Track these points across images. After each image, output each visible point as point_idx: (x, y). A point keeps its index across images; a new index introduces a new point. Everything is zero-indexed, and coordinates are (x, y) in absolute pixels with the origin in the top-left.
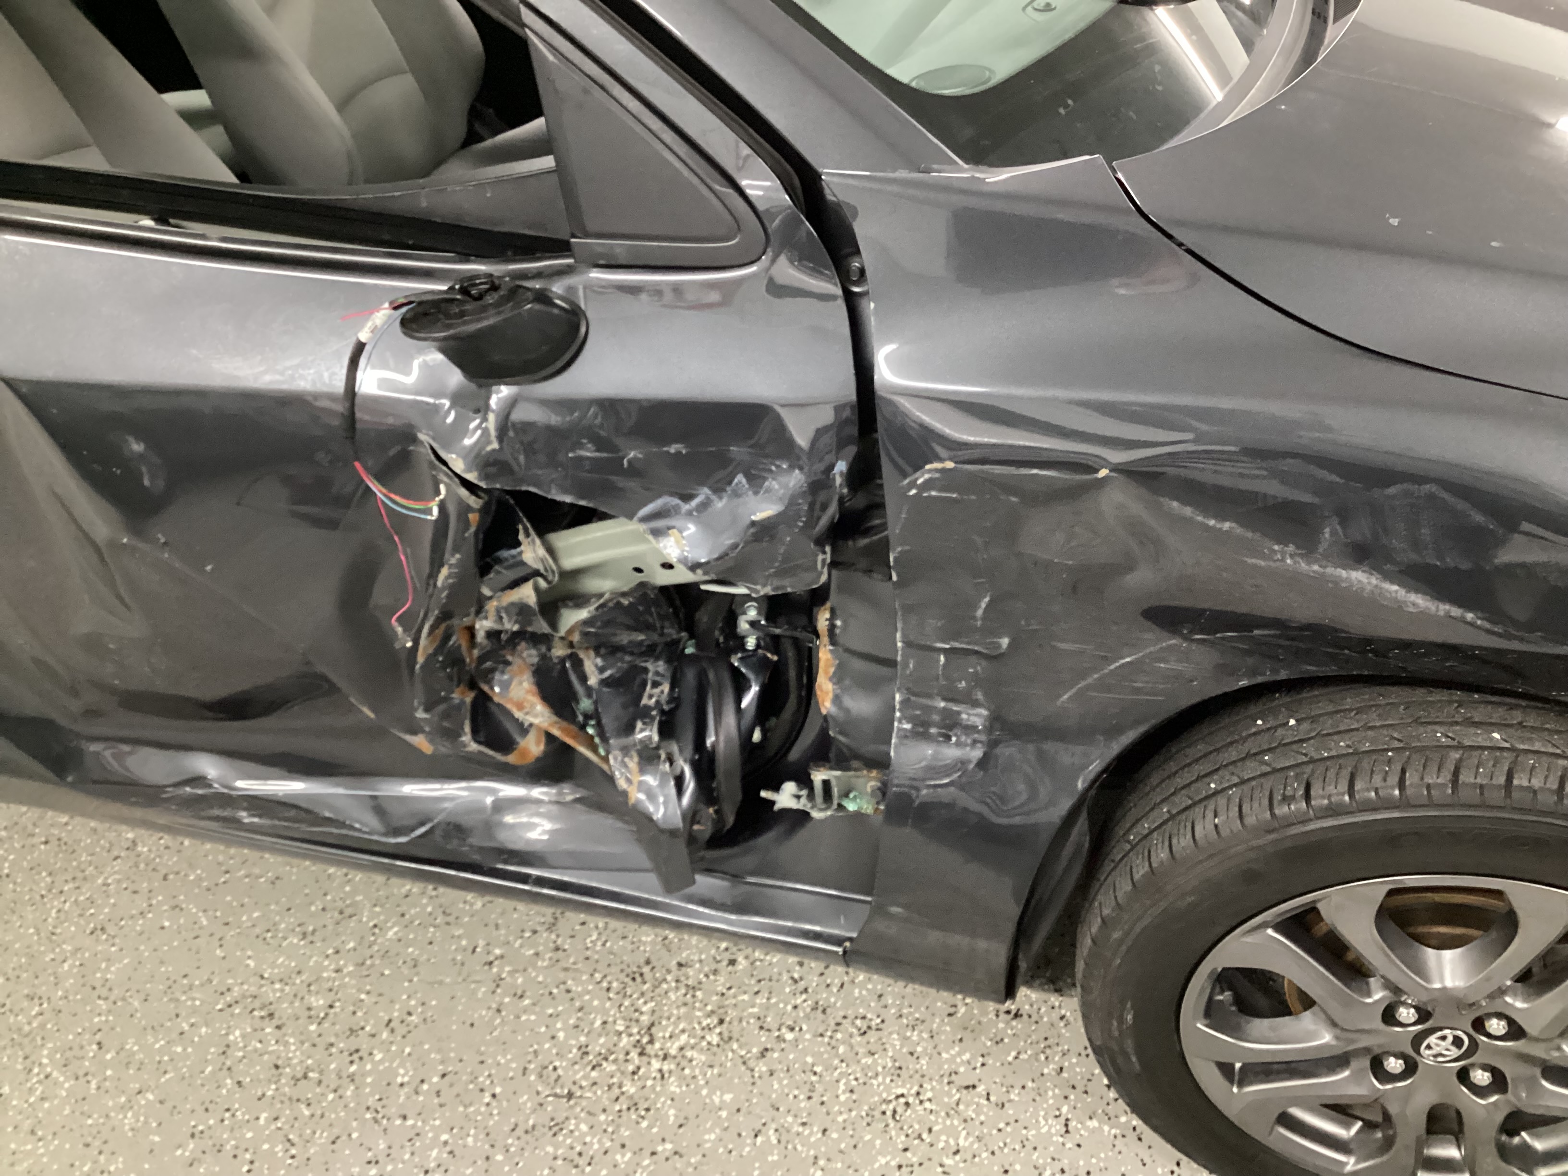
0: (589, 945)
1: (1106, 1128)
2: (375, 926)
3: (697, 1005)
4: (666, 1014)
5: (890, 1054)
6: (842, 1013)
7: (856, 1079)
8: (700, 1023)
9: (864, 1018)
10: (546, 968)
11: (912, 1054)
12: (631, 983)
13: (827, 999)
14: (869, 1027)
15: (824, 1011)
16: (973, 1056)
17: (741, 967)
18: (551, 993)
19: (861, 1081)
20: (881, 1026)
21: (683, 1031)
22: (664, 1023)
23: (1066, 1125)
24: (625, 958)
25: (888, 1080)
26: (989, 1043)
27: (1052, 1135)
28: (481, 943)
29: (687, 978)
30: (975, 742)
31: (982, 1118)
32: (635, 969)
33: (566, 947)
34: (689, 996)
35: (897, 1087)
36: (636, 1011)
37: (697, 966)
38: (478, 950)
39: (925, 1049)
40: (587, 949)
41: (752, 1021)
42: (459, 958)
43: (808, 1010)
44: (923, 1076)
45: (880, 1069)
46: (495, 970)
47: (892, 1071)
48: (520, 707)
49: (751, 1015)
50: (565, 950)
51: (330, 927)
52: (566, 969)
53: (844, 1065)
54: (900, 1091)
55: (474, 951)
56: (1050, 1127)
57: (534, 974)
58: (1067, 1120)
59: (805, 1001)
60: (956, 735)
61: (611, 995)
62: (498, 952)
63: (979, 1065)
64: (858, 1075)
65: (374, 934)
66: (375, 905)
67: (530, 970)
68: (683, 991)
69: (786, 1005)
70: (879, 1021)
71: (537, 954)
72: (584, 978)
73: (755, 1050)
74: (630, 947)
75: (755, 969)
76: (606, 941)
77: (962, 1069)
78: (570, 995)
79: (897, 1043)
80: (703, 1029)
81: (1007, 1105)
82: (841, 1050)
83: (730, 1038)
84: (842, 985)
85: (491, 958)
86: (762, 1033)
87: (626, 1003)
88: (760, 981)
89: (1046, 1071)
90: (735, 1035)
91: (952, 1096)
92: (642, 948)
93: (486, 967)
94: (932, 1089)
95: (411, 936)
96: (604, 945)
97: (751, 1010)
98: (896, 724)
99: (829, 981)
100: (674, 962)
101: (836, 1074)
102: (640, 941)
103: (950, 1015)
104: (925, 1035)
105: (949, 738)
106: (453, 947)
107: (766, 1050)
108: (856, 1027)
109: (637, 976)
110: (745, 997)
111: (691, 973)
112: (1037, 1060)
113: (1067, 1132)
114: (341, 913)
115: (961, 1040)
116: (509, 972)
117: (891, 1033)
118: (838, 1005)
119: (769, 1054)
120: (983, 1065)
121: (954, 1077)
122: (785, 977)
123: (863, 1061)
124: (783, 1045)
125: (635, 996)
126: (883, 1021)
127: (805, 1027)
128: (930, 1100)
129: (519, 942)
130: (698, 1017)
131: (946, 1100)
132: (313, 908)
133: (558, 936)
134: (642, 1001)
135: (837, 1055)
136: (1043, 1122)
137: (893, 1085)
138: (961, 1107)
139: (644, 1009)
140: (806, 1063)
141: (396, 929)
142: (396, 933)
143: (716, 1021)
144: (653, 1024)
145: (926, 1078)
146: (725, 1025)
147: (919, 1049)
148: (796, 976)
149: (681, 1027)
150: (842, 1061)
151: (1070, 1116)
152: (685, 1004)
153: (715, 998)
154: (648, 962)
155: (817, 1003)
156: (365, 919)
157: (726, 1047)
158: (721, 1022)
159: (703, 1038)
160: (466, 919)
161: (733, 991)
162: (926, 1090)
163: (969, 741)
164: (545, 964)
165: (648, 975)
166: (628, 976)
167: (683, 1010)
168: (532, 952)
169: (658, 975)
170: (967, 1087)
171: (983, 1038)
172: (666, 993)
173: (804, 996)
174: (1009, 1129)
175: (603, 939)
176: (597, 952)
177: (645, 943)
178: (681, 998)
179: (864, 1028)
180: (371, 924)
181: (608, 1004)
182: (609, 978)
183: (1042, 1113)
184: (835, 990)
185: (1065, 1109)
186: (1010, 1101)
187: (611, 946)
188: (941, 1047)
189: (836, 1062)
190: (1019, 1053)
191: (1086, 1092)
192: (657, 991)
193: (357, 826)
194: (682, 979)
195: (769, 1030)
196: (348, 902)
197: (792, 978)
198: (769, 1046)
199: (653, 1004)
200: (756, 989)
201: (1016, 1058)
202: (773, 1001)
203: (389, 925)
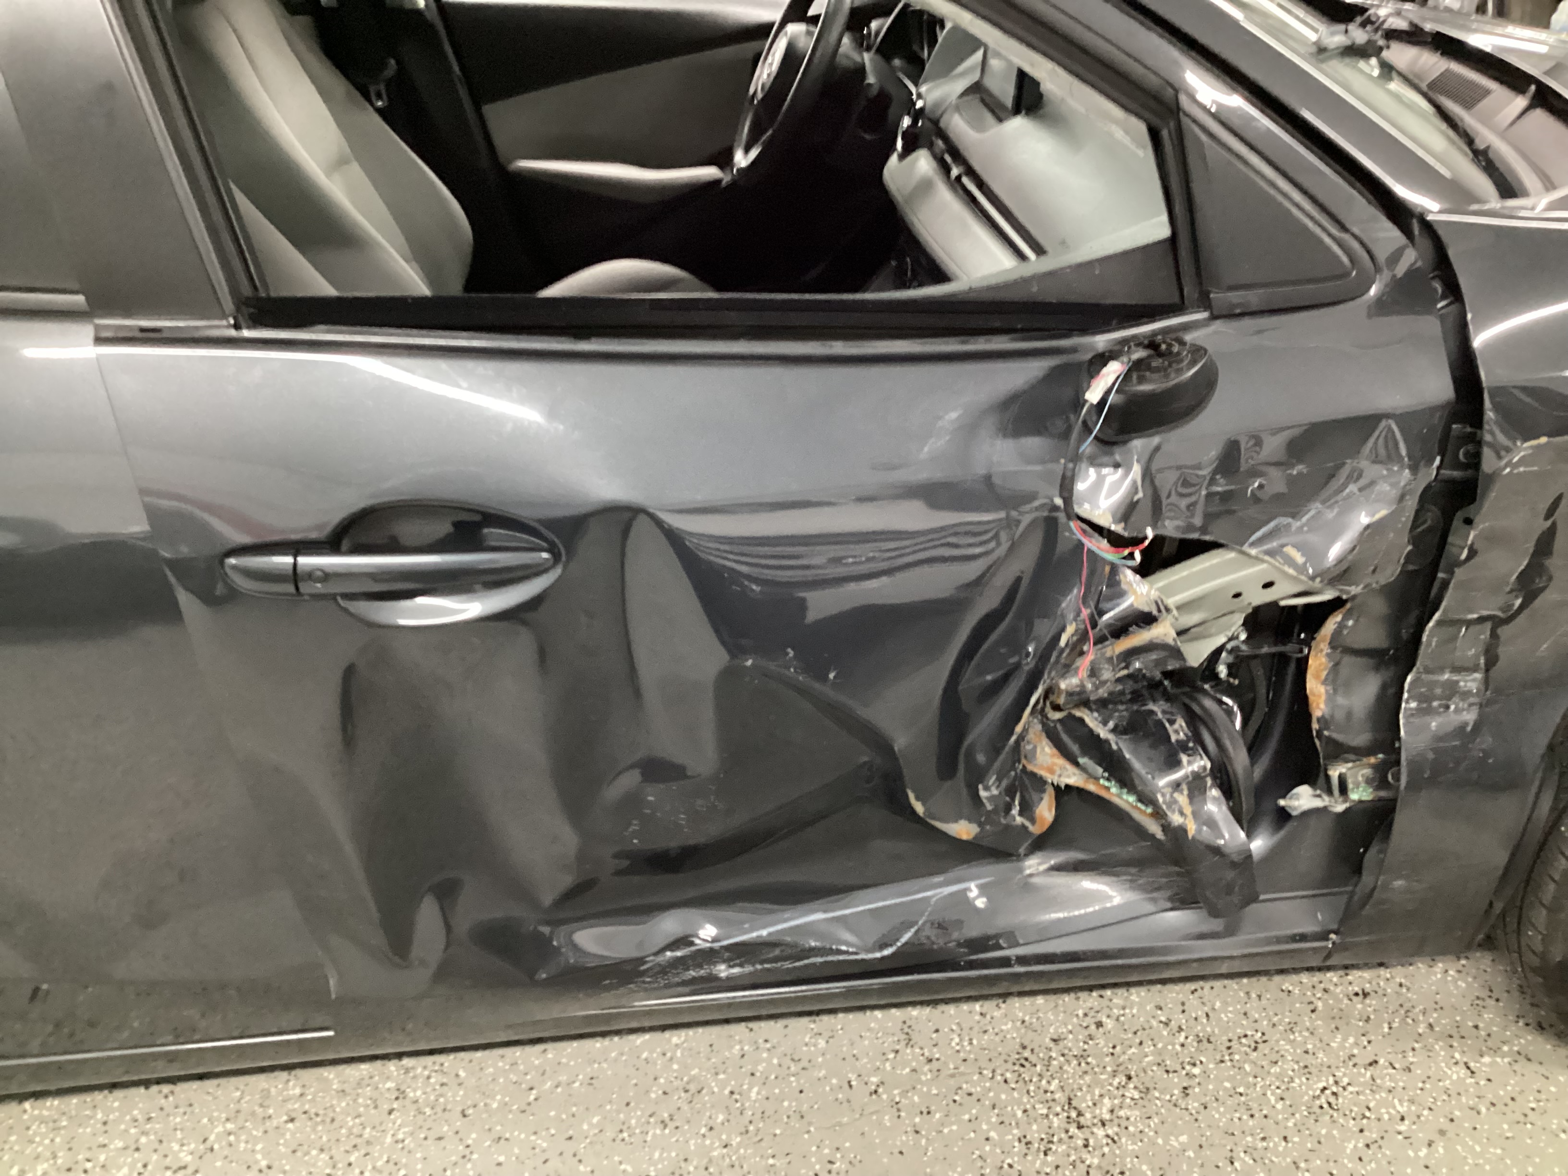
0: (958, 1048)
1: (1499, 1060)
2: (732, 1093)
3: (1096, 1069)
4: (1075, 1086)
5: (1290, 1058)
6: (1225, 1038)
7: (1278, 1088)
8: (1111, 1084)
9: (1246, 1036)
10: (933, 1080)
11: (1306, 1052)
12: (1022, 1069)
13: (1204, 1030)
14: (1256, 1042)
15: (1209, 1041)
16: (1356, 1039)
17: (1110, 1026)
18: (955, 1101)
19: (1283, 1088)
20: (1265, 1038)
21: (1101, 1096)
22: (1079, 1094)
23: (1468, 1068)
24: (1000, 1049)
25: (1304, 1079)
26: (1361, 1024)
27: (1464, 1079)
28: (852, 1077)
29: (1070, 1050)
30: (1471, 705)
31: (1401, 1084)
32: (1017, 1056)
33: (937, 1056)
34: (1083, 1064)
35: (1316, 1083)
36: (1046, 1092)
37: (1071, 1036)
38: (853, 1083)
39: (1315, 1046)
40: (958, 1051)
41: (1155, 1068)
42: (840, 1096)
43: (1195, 1044)
44: (1329, 1067)
45: (1290, 1073)
46: (885, 1097)
47: (1302, 1071)
48: (1051, 771)
49: (1150, 1064)
50: (938, 1059)
51: (685, 1107)
52: (952, 1076)
53: (1259, 1079)
54: (1321, 1085)
55: (851, 1086)
56: (1457, 1073)
57: (925, 1089)
58: (1466, 1063)
59: (1187, 1038)
60: (1455, 703)
61: (1013, 1086)
62: (874, 1079)
63: (1366, 1043)
64: (1277, 1084)
65: (737, 1101)
66: (717, 1074)
67: (919, 1087)
68: (1075, 1062)
69: (1173, 1045)
70: (1259, 1034)
71: (914, 1070)
72: (975, 1078)
73: (1176, 1092)
74: (997, 1039)
75: (1123, 1024)
76: (971, 1040)
77: (1355, 1051)
78: (974, 1098)
79: (1288, 1047)
80: (1118, 1088)
81: (1412, 1067)
82: (1247, 1067)
83: (1148, 1089)
84: (1207, 1015)
85: (873, 1088)
86: (1171, 1075)
87: (1032, 1088)
88: (1135, 1033)
89: (1420, 1031)
90: (1151, 1086)
91: (1364, 1075)
92: (1009, 1036)
93: (874, 1096)
94: (1345, 1075)
95: (777, 1091)
96: (971, 1043)
97: (1147, 1059)
98: (1403, 705)
99: (1194, 1015)
100: (1047, 1040)
101: (1258, 1089)
102: (1002, 1031)
103: (1313, 1011)
104: (1306, 1034)
105: (1447, 707)
106: (828, 1088)
107: (1185, 1088)
108: (1245, 1045)
109: (1023, 1062)
110: (1133, 1050)
111: (1070, 1045)
112: (1408, 1024)
113: (1473, 1072)
114: (686, 1091)
115: (1337, 1028)
116: (899, 1094)
117: (1277, 1041)
118: (1216, 1031)
119: (1189, 1091)
120: (1369, 1042)
121: (1354, 1060)
122: (1154, 1023)
123: (1272, 1071)
124: (1197, 1080)
125: (1034, 1080)
126: (1263, 1034)
127: (1204, 1060)
128: (1349, 1084)
129: (888, 1065)
130: (1105, 1080)
131: (1362, 1080)
132: (653, 1096)
133: (922, 1048)
134: (1044, 1082)
135: (1247, 1074)
136: (1449, 1072)
137: (1311, 1082)
138: (1379, 1081)
139: (1052, 1088)
140: (1226, 1089)
141: (755, 1090)
142: (758, 1093)
143: (1124, 1079)
144: (1070, 1099)
145: (1333, 1068)
146: (1134, 1079)
147: (1310, 1046)
148: (1163, 1019)
149: (1097, 1092)
150: (1256, 1077)
151: (1465, 1060)
152: (1086, 1072)
153: (1108, 1059)
154: (1024, 1048)
155: (1198, 1036)
156: (716, 1090)
157: (1149, 1096)
158: (1129, 1078)
159: (1123, 1096)
160: (820, 1060)
161: (1118, 1048)
162: (1342, 1078)
163: (1466, 706)
164: (929, 1077)
165: (1033, 1059)
166: (1014, 1064)
167: (1087, 1078)
168: (908, 1070)
169: (1041, 1055)
170: (1371, 1064)
171: (1353, 1021)
172: (1061, 1068)
173: (1183, 1034)
174: (1428, 1086)
175: (967, 1038)
176: (970, 1052)
177: (1008, 1032)
178: (1077, 1068)
179: (1253, 1045)
180: (727, 1092)
181: (1016, 1094)
182: (999, 1071)
183: (1443, 1065)
184: (1205, 1021)
185: (1457, 1055)
186: (1412, 1063)
187: (979, 1042)
188: (1325, 1038)
189: (1251, 1079)
190: (1389, 1023)
191: (1463, 1037)
192: (1051, 1068)
193: (844, 948)
194: (1066, 1052)
195: (1175, 1072)
196: (685, 1079)
197: (1161, 1022)
198: (1185, 1085)
199: (1057, 1081)
200: (1138, 1041)
201: (1390, 1028)
202: (1160, 1045)
203: (745, 1087)
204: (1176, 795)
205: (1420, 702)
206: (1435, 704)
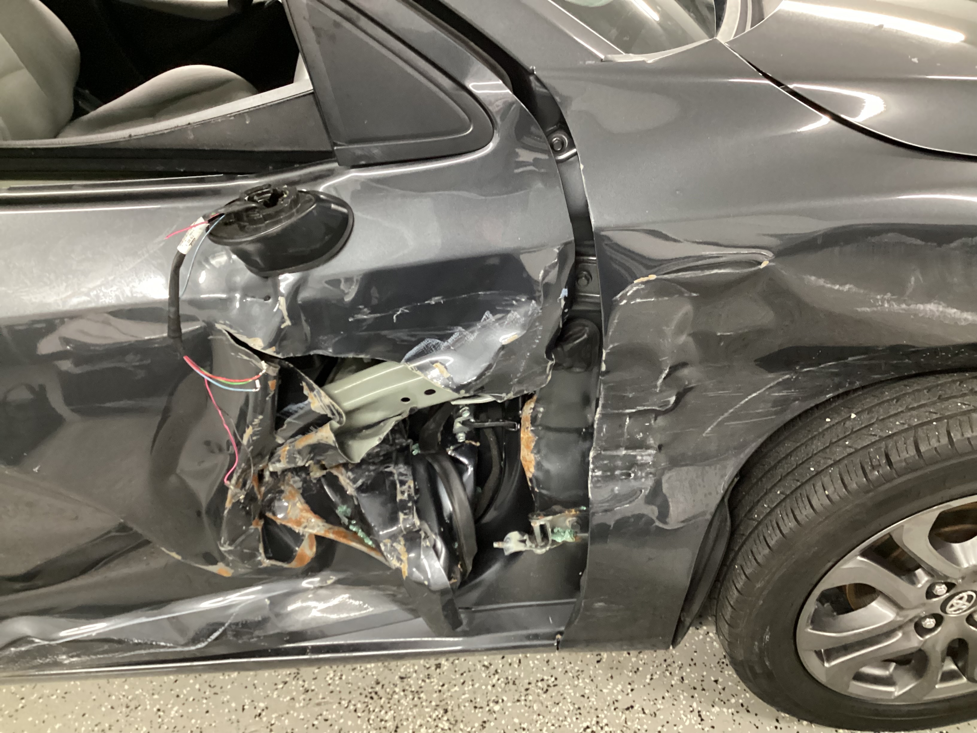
0: (330, 682)
1: (725, 710)
2: (159, 710)
3: (424, 704)
4: (404, 717)
5: (569, 700)
6: (527, 681)
7: (553, 725)
8: (430, 717)
9: (542, 680)
10: (303, 707)
11: (583, 696)
12: (371, 701)
13: (513, 674)
14: (549, 686)
15: (514, 683)
16: (623, 686)
17: (445, 668)
18: (313, 725)
19: (556, 725)
20: (556, 683)
21: (421, 726)
22: (405, 723)
23: (700, 716)
24: (360, 684)
25: (574, 719)
26: (630, 674)
27: (694, 725)
28: (247, 702)
29: (410, 687)
30: (648, 474)
31: (645, 727)
32: (370, 690)
33: (313, 688)
34: (416, 699)
35: (582, 722)
36: (382, 720)
37: (414, 675)
38: (246, 707)
39: (591, 690)
40: (329, 685)
41: (467, 704)
42: (234, 717)
43: (503, 685)
44: (596, 709)
45: (566, 713)
46: (265, 719)
47: (575, 712)
48: (299, 523)
49: (465, 700)
50: (313, 690)
51: (122, 720)
52: (319, 704)
53: (541, 717)
54: (585, 725)
55: (243, 709)
56: (690, 720)
57: (295, 715)
58: (699, 712)
59: (498, 680)
60: (634, 472)
61: (359, 714)
62: (262, 705)
63: (629, 691)
64: (553, 722)
65: (160, 717)
66: (153, 694)
67: (292, 712)
68: (411, 697)
69: (486, 686)
70: (553, 679)
71: (293, 699)
72: (334, 707)
73: (476, 725)
74: (361, 675)
75: (456, 667)
76: (342, 675)
77: (620, 697)
78: (329, 723)
79: (571, 691)
80: (435, 720)
81: (657, 713)
82: (535, 707)
83: (456, 721)
84: (520, 662)
85: (259, 711)
86: (477, 711)
87: (372, 717)
88: (462, 674)
89: (673, 682)
90: (459, 718)
91: (619, 718)
92: (370, 673)
93: (257, 719)
94: (606, 717)
95: (190, 710)
96: (341, 678)
97: (463, 697)
98: (590, 473)
99: (510, 661)
100: (397, 677)
101: (538, 725)
102: (366, 669)
103: (598, 662)
104: (587, 681)
105: (629, 475)
106: (227, 710)
107: (485, 722)
108: (540, 688)
109: (373, 695)
110: (457, 688)
111: (412, 682)
112: (665, 676)
113: (702, 720)
114: (127, 707)
115: (612, 677)
116: (276, 718)
117: (564, 686)
118: (522, 675)
119: (487, 725)
120: (632, 690)
121: (616, 704)
122: (479, 666)
123: (553, 710)
124: (495, 716)
125: (377, 710)
126: (556, 679)
127: (505, 699)
128: (607, 725)
129: (276, 693)
130: (428, 713)
131: (617, 721)
132: (103, 709)
133: (304, 681)
134: (383, 712)
135: (534, 712)
136: (685, 718)
137: (579, 721)
138: (629, 723)
139: (387, 718)
140: (515, 724)
141: (176, 708)
142: (176, 712)
143: (442, 712)
144: (397, 727)
145: (599, 710)
146: (449, 713)
147: (587, 691)
148: (486, 663)
149: (418, 723)
150: (539, 715)
151: (700, 709)
152: (416, 706)
153: (435, 695)
154: (378, 683)
155: (507, 678)
156: (148, 707)
157: (455, 728)
158: (446, 711)
159: (437, 726)
160: (229, 687)
161: (446, 686)
162: (602, 719)
163: (644, 474)
164: (301, 705)
165: (381, 693)
166: (366, 696)
167: (415, 710)
168: (288, 698)
169: (388, 690)
170: (628, 709)
171: (625, 671)
172: (399, 701)
173: (497, 676)
174: (665, 729)
175: (339, 674)
176: (338, 685)
177: (370, 669)
178: (411, 702)
179: (545, 687)
180: (155, 709)
181: (359, 722)
182: (353, 702)
183: (682, 712)
184: (516, 666)
185: (695, 705)
186: (658, 710)
187: (347, 678)
188: (600, 686)
189: (535, 717)
190: (652, 675)
191: (703, 690)
192: (391, 701)
193: (163, 644)
194: (407, 688)
195: (481, 708)
196: (130, 697)
197: (484, 666)
198: (485, 719)
199: (392, 712)
200: (462, 681)
201: (651, 679)
202: (477, 685)
203: (169, 706)
204: (395, 544)
205: (604, 471)
206: (617, 472)
